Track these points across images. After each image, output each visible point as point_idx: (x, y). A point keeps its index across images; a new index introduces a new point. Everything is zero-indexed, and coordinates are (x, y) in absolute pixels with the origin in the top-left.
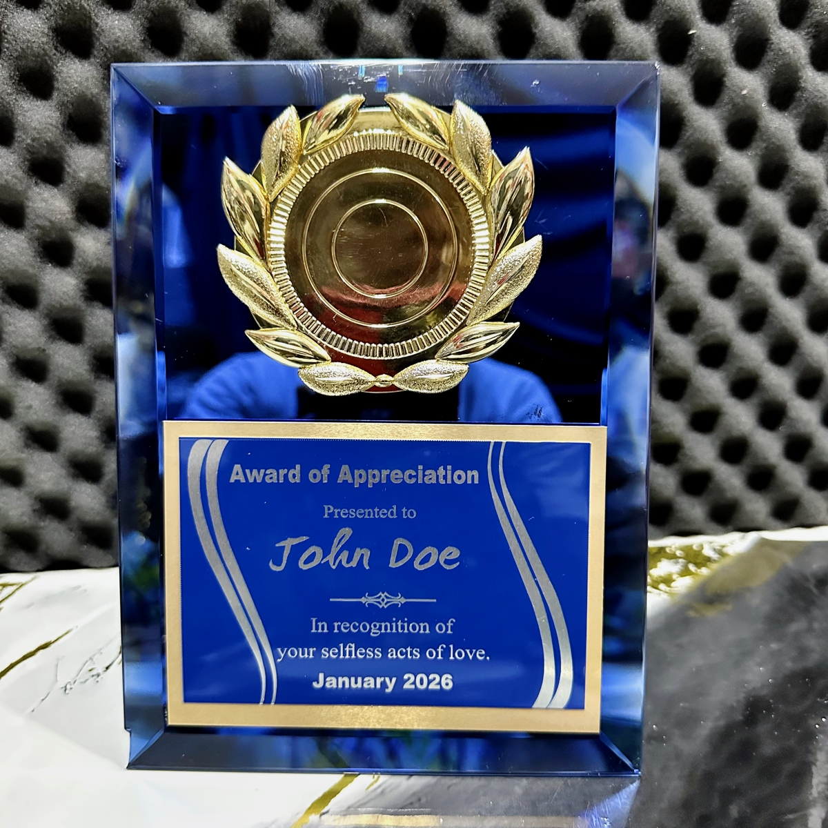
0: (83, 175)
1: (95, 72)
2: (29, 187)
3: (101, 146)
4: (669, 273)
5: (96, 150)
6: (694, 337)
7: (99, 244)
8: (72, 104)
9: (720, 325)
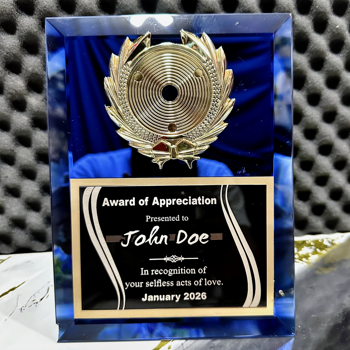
0: (30, 69)
1: (35, 22)
2: (6, 75)
3: (38, 55)
4: (304, 112)
5: (36, 57)
6: (316, 141)
7: (38, 101)
8: (25, 37)
9: (328, 136)
